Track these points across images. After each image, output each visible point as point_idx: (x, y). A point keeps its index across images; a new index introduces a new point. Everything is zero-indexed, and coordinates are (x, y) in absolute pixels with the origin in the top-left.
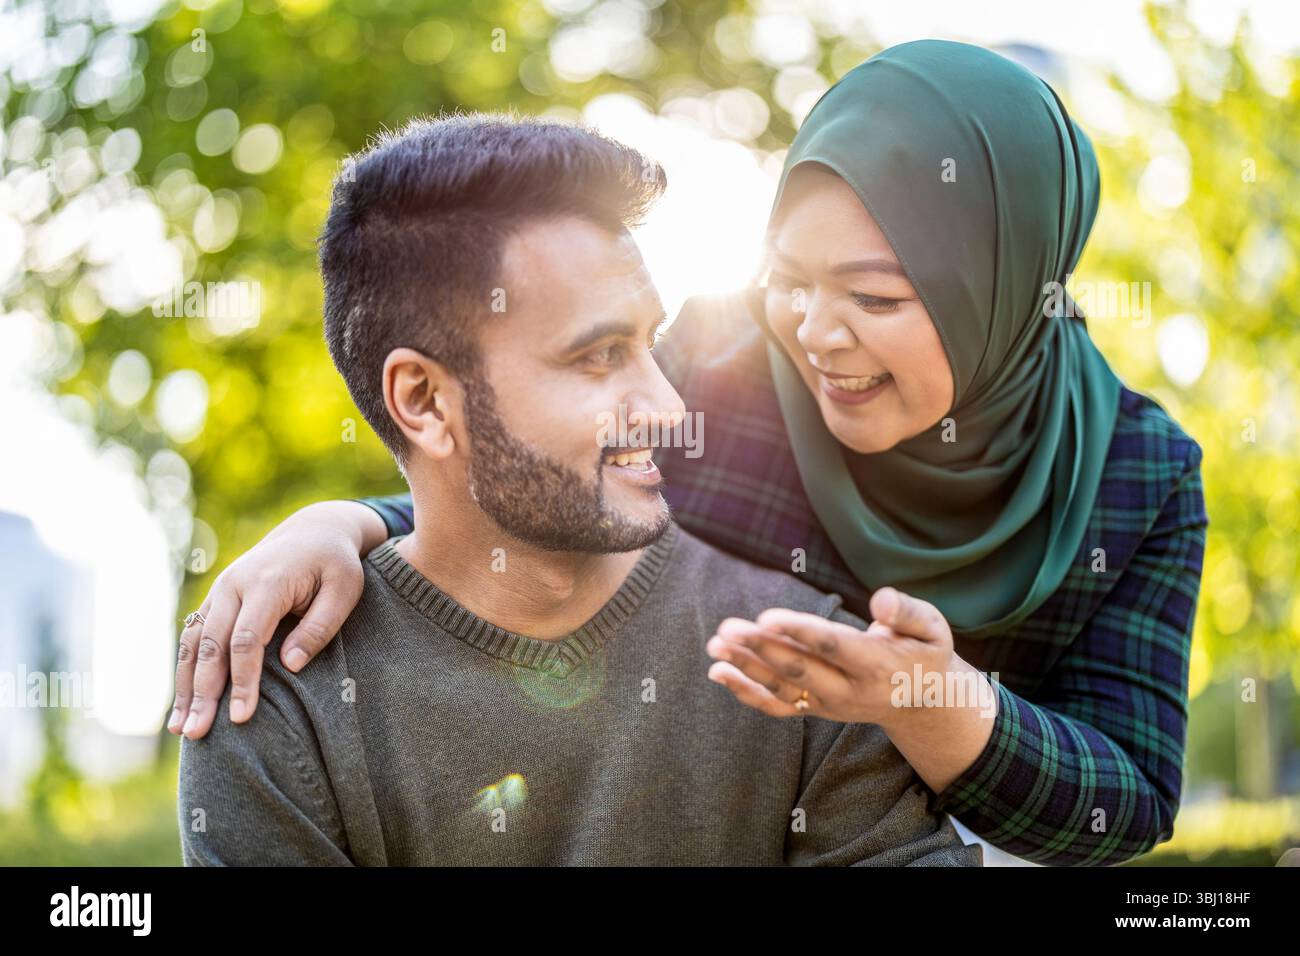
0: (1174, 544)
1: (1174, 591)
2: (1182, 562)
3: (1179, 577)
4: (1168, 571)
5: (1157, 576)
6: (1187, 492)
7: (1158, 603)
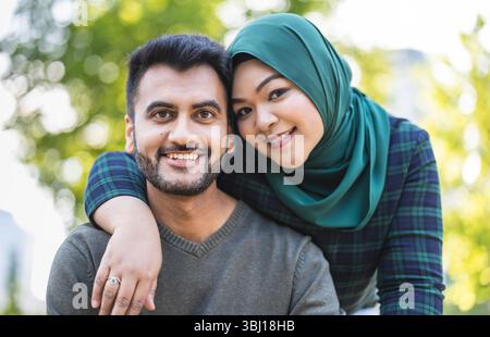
0: (421, 175)
1: (427, 193)
2: (427, 180)
3: (428, 187)
4: (422, 187)
5: (418, 189)
6: (422, 152)
7: (422, 199)
